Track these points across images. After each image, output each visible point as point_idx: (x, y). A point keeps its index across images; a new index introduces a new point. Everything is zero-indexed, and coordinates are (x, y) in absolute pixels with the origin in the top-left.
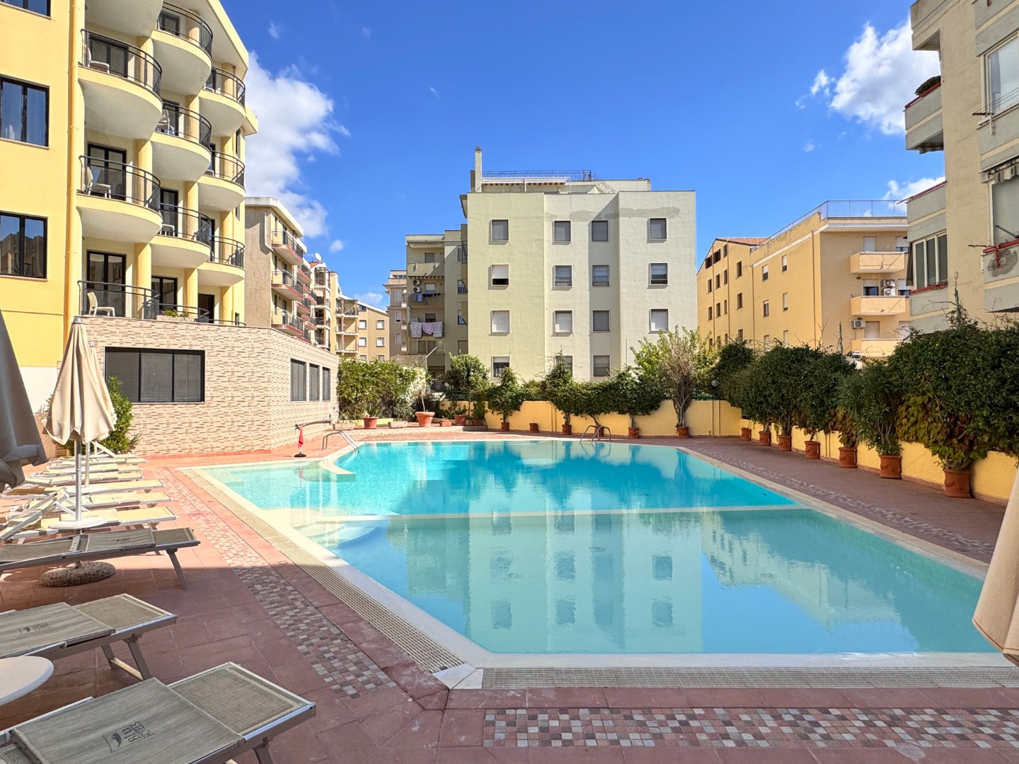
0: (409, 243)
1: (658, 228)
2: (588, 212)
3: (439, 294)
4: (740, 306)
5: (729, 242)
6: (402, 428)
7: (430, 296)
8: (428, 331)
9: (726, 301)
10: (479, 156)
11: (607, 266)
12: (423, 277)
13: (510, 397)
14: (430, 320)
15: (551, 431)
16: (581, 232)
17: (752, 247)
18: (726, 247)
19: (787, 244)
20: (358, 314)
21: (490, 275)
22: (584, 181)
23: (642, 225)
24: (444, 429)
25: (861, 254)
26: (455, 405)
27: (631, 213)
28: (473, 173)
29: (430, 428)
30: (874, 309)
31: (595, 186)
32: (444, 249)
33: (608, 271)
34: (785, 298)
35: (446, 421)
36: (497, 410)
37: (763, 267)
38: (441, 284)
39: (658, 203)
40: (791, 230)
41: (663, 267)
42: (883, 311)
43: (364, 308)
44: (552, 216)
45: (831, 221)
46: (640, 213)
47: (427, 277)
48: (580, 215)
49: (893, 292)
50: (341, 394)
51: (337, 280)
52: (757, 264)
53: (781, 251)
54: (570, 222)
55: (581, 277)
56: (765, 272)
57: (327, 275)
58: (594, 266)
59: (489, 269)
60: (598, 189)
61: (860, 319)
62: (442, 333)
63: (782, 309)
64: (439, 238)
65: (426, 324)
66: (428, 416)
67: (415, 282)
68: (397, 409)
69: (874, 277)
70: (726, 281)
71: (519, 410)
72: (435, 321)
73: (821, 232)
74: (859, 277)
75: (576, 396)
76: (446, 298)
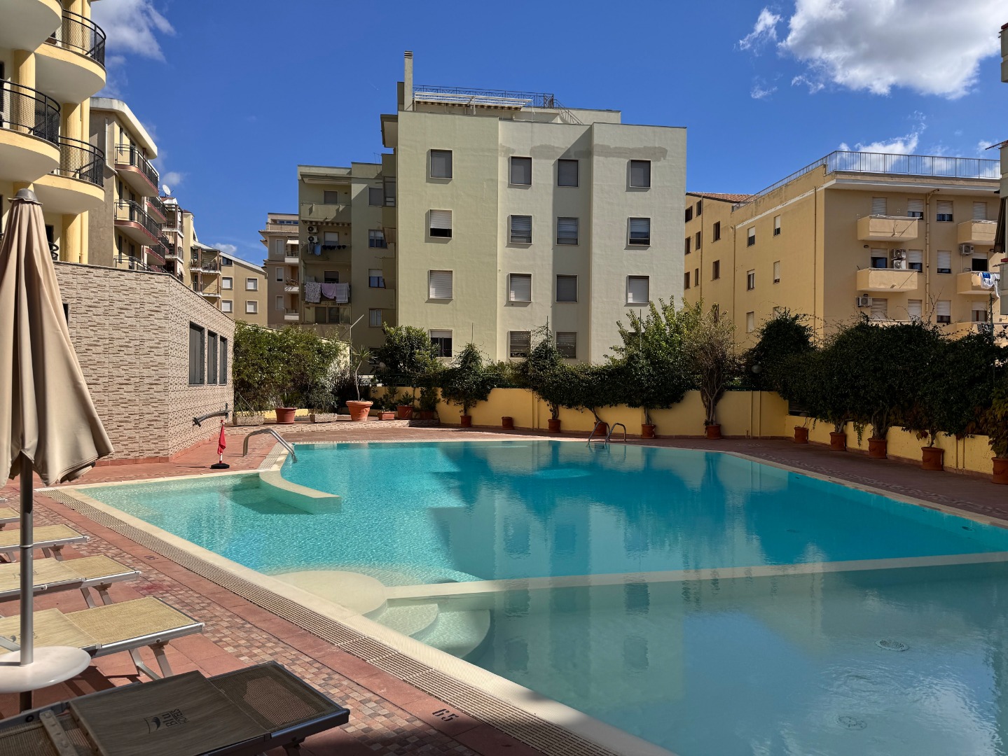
0: (303, 176)
1: (640, 173)
2: (554, 147)
3: (344, 247)
4: (716, 276)
5: (704, 197)
6: (330, 423)
7: (332, 248)
8: (331, 295)
9: (697, 270)
10: (408, 63)
11: (575, 219)
12: (322, 223)
13: (475, 383)
14: (331, 279)
15: (531, 427)
16: (544, 172)
17: (734, 205)
18: (700, 204)
19: (781, 202)
20: (220, 269)
21: (428, 223)
22: (544, 107)
23: (619, 169)
24: (384, 424)
25: (871, 218)
26: (393, 392)
27: (608, 152)
28: (401, 86)
29: (367, 423)
30: (884, 284)
31: (558, 114)
32: (351, 186)
33: (577, 225)
34: (777, 269)
35: (388, 414)
36: (455, 399)
37: (748, 229)
38: (346, 234)
39: (640, 139)
40: (787, 185)
41: (644, 223)
42: (893, 286)
43: (229, 262)
44: (508, 150)
45: (839, 176)
46: (618, 152)
47: (327, 223)
48: (544, 151)
49: (904, 265)
50: (238, 375)
51: (192, 222)
52: (739, 226)
53: (773, 210)
54: (531, 159)
55: (543, 231)
56: (751, 235)
57: (179, 214)
58: (560, 219)
59: (427, 215)
60: (562, 119)
61: (866, 295)
62: (349, 298)
63: (772, 282)
64: (343, 172)
65: (326, 285)
66: (365, 406)
67: (310, 229)
68: (314, 396)
69: (883, 247)
70: (699, 246)
71: (486, 400)
72: (338, 282)
73: (826, 189)
74: (867, 244)
75: (571, 383)
76: (353, 251)
